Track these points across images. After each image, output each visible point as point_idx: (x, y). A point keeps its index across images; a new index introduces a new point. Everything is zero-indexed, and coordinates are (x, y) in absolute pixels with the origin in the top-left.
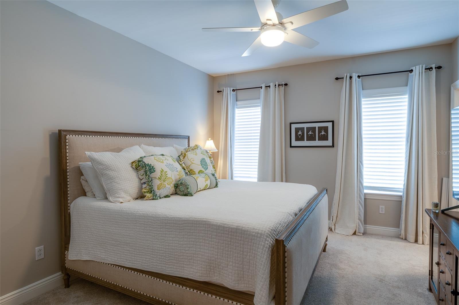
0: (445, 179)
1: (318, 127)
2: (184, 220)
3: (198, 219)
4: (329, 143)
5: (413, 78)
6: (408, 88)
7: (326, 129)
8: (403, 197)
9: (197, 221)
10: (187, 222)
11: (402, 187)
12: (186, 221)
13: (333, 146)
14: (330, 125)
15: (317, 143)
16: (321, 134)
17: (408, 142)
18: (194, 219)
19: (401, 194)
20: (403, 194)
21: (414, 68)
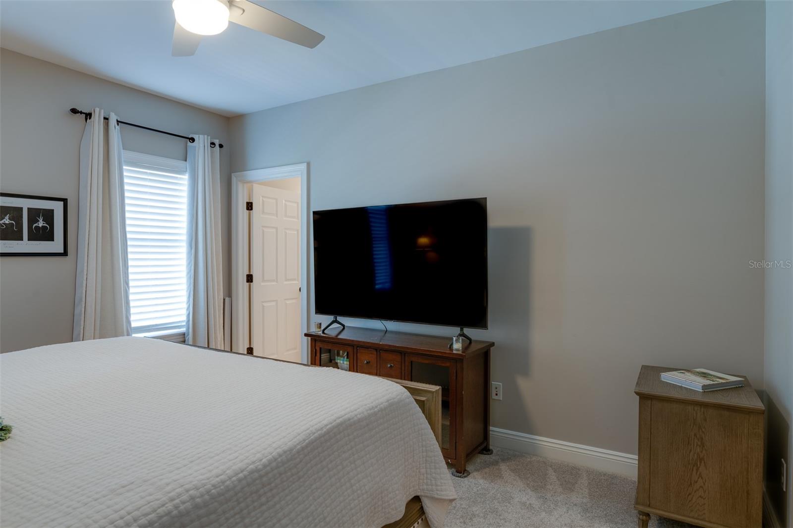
0: (227, 299)
1: (29, 209)
2: (303, 449)
3: (328, 427)
4: (56, 246)
5: (195, 150)
6: (188, 164)
7: (49, 215)
8: (188, 335)
9: (328, 432)
10: (309, 449)
11: (184, 318)
12: (307, 446)
13: (65, 253)
14: (58, 207)
15: (25, 245)
16: (36, 226)
17: (192, 249)
18: (319, 432)
19: (183, 330)
20: (188, 329)
21: (196, 137)
